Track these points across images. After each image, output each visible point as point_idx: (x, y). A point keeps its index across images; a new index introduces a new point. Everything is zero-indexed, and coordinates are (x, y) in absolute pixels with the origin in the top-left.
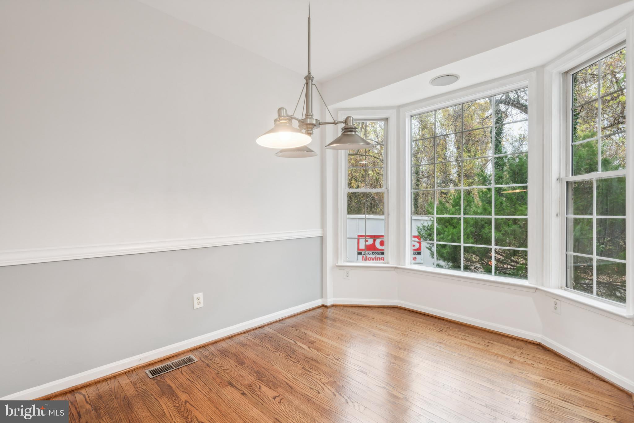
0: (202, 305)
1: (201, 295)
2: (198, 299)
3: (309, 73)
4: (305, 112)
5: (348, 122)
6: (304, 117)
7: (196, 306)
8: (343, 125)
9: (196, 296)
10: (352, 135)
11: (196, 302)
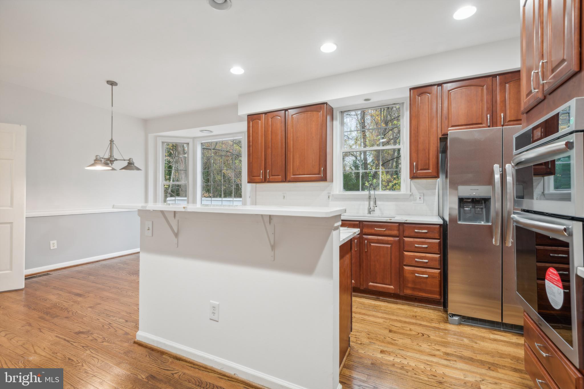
0: (56, 247)
1: (55, 242)
2: (53, 244)
3: (112, 139)
4: (110, 155)
5: (130, 160)
6: (109, 157)
7: (52, 248)
8: (129, 161)
9: (52, 242)
10: (132, 166)
11: (51, 245)
